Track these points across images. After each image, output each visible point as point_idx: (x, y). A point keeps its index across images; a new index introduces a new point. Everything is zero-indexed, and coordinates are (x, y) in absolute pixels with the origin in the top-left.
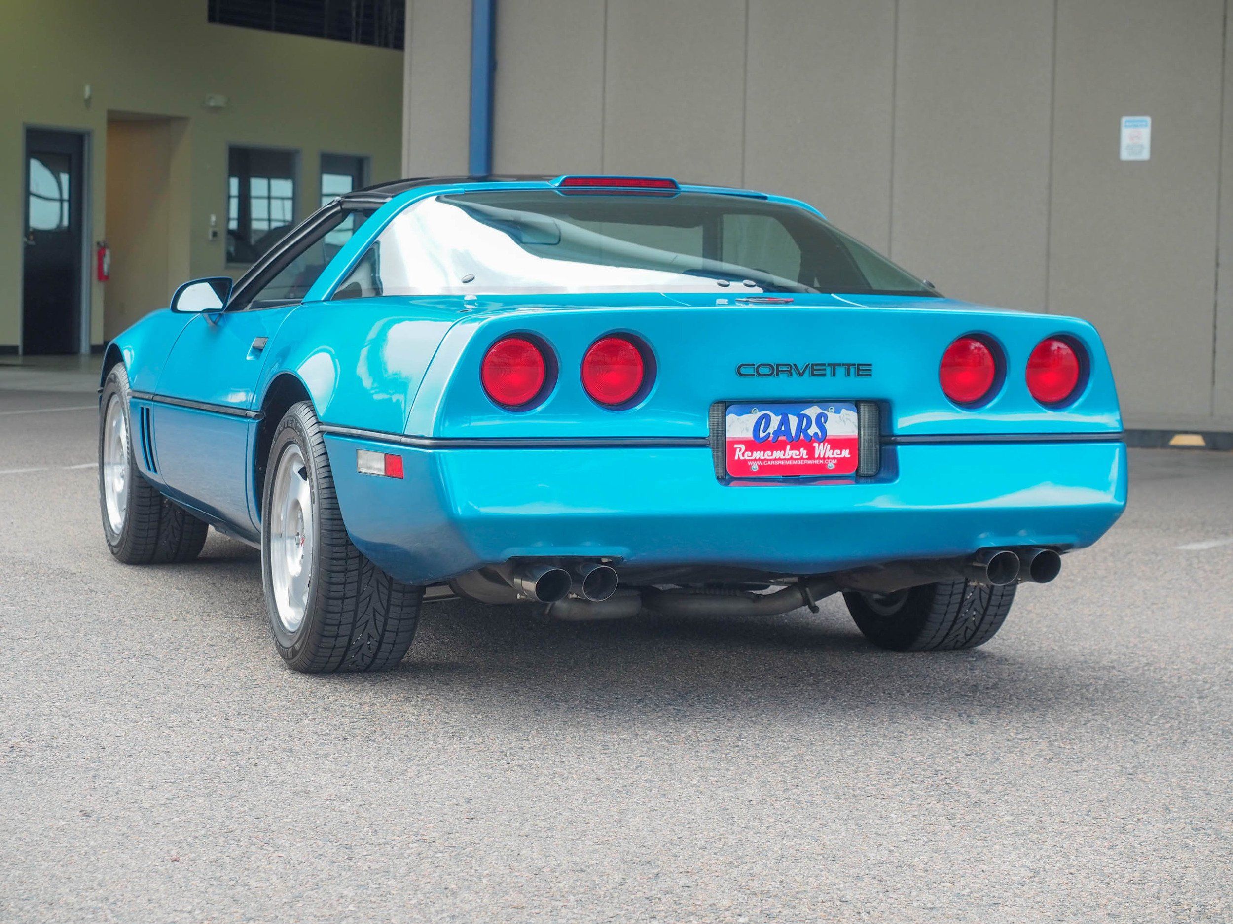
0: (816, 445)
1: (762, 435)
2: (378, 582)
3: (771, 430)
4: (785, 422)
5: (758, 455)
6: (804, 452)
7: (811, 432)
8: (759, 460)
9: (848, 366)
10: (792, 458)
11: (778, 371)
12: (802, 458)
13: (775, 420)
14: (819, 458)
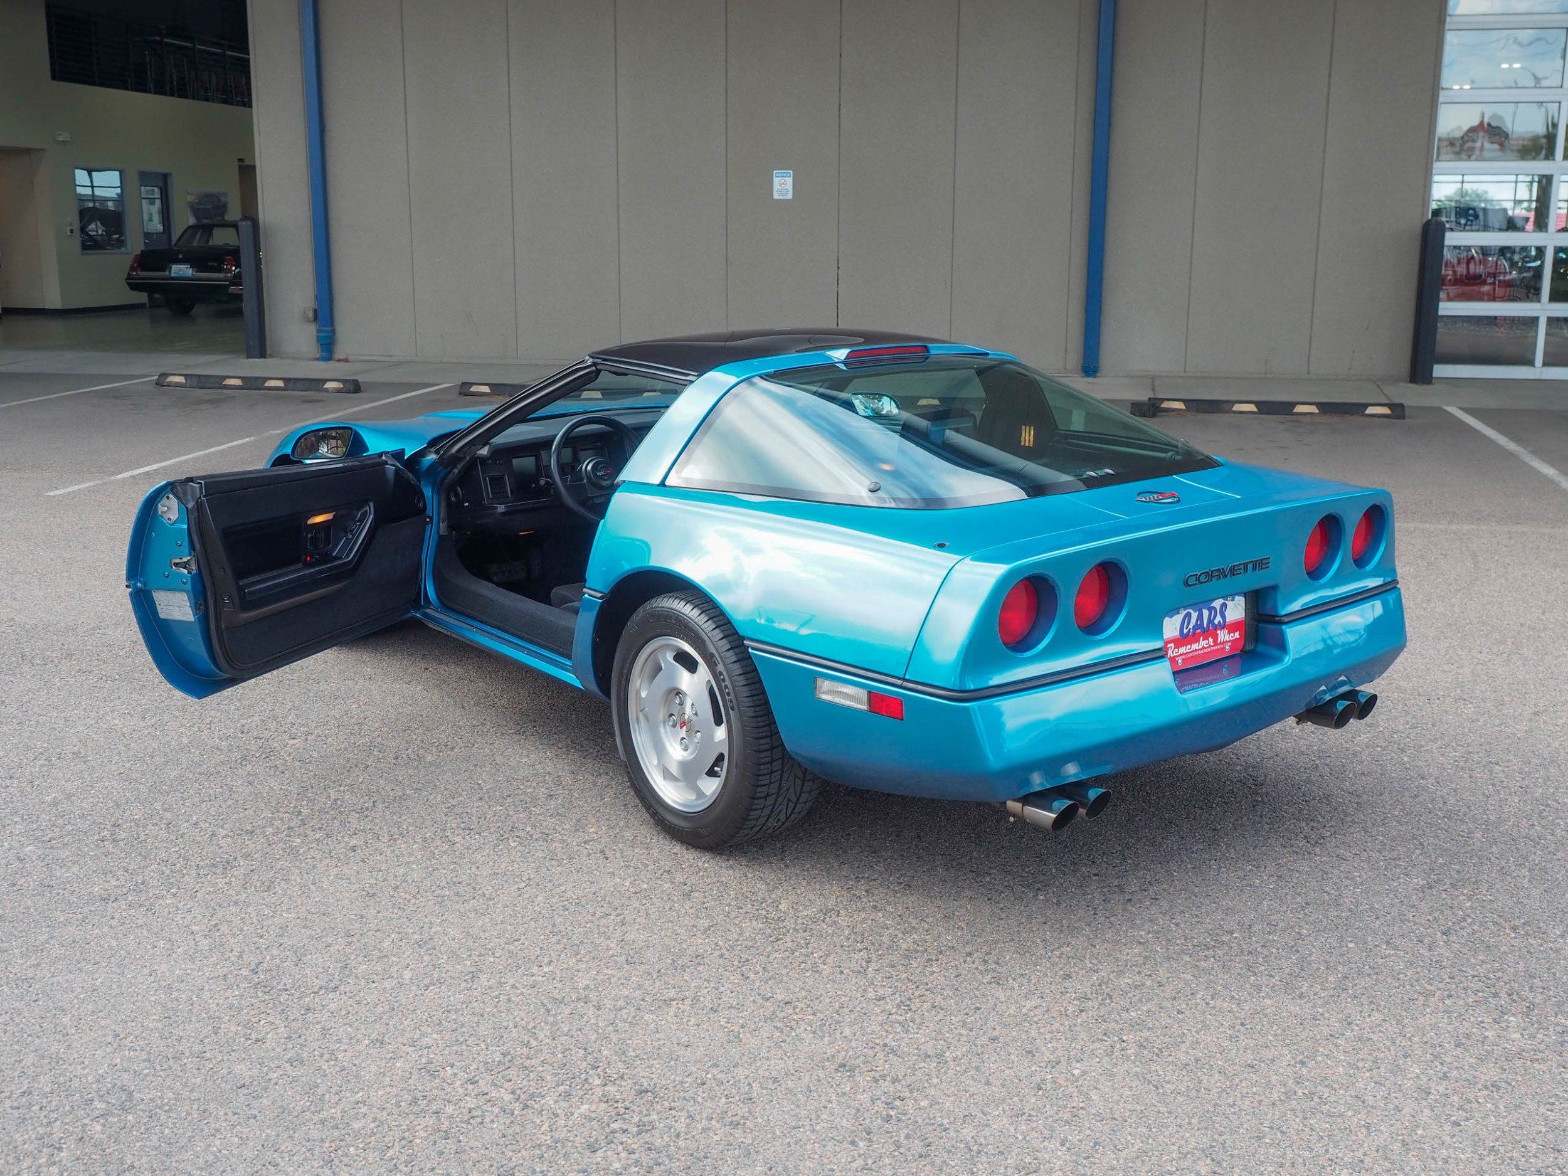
0: (1219, 632)
1: (1185, 631)
2: (796, 776)
3: (1191, 626)
4: (1200, 617)
5: (1182, 650)
6: (1211, 640)
7: (1216, 622)
8: (1183, 654)
9: (1254, 563)
10: (1204, 648)
11: (1212, 576)
12: (1210, 646)
13: (1195, 615)
14: (1221, 643)
